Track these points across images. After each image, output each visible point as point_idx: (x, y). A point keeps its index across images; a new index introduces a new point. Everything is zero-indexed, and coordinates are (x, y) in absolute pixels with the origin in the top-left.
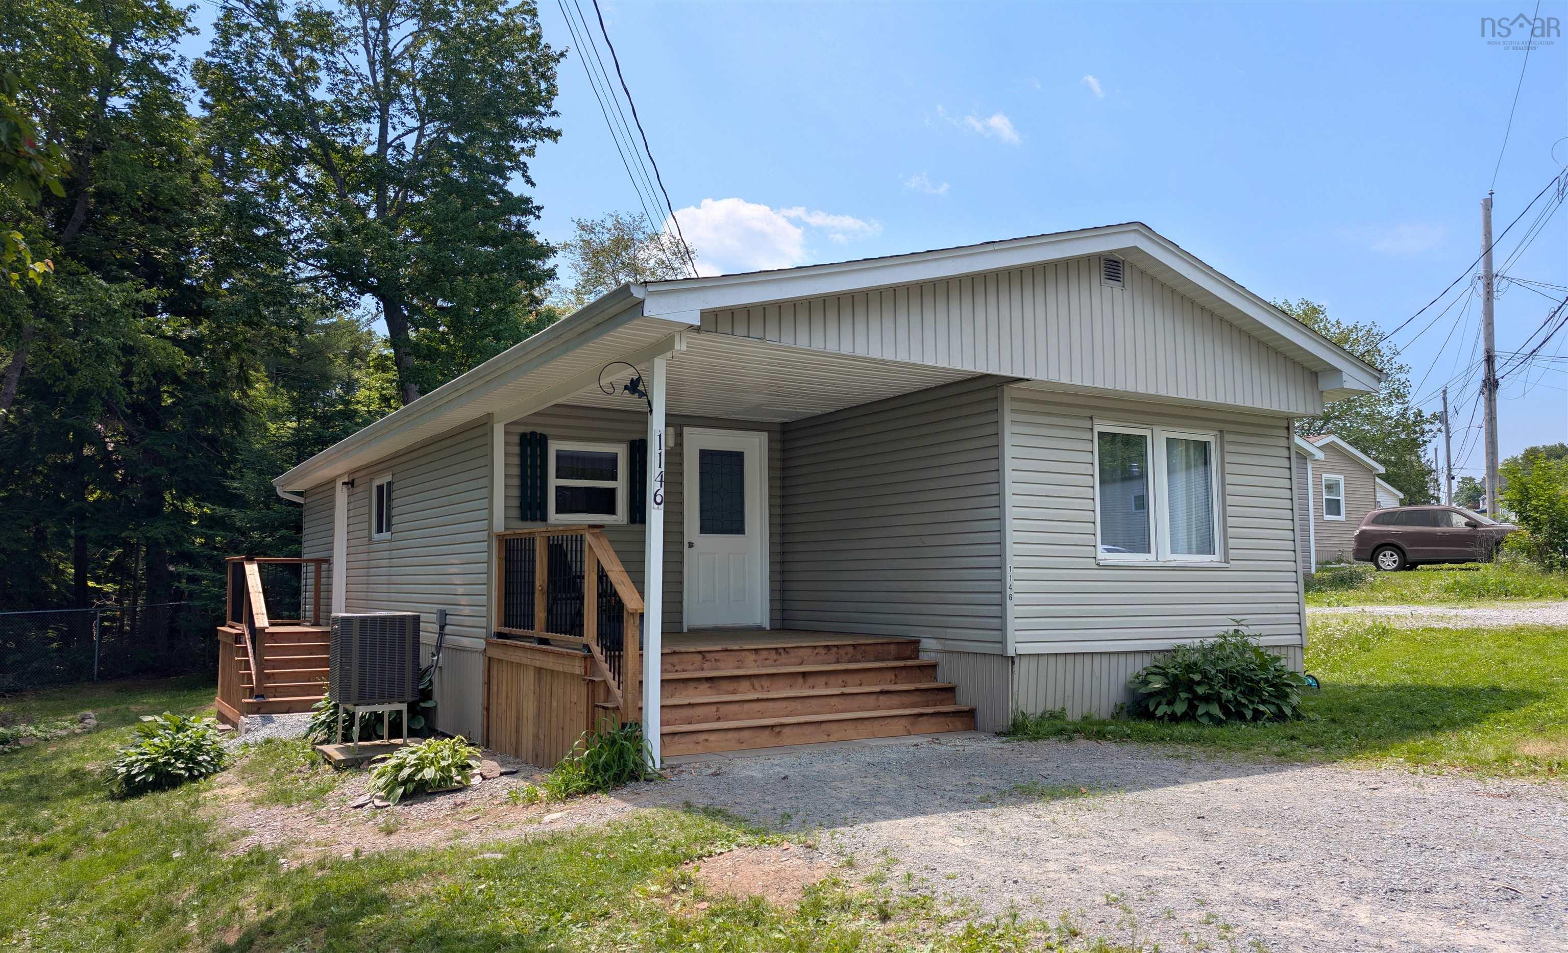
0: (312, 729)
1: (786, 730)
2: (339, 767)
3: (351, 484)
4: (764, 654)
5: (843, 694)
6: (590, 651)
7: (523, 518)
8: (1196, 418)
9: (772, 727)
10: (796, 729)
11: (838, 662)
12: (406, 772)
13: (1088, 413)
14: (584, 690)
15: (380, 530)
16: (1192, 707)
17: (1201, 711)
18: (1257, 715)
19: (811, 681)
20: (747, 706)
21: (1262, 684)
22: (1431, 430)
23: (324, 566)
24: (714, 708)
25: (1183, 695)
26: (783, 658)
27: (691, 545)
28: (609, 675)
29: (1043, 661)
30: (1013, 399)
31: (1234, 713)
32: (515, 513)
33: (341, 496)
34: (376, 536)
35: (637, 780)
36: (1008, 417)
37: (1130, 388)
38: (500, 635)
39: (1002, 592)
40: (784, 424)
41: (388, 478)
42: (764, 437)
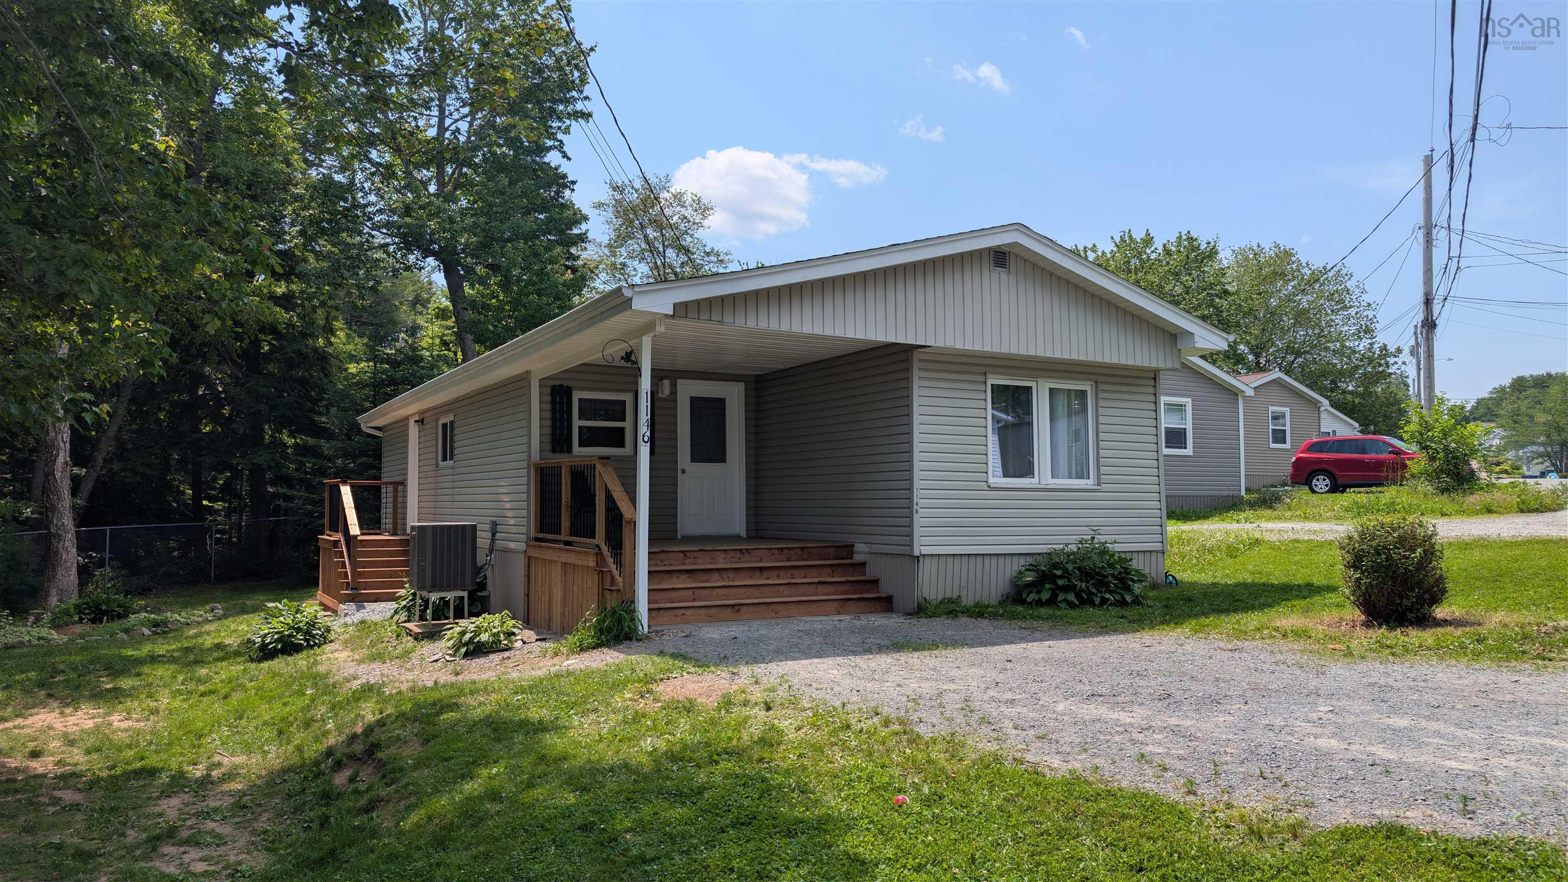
0: (396, 612)
1: (744, 609)
2: (417, 638)
3: (421, 422)
4: (732, 554)
5: (789, 584)
6: (600, 549)
7: (554, 451)
8: (1069, 372)
9: (733, 606)
10: (752, 608)
11: (789, 560)
12: (468, 636)
13: (984, 369)
14: (596, 577)
15: (445, 459)
16: (1054, 595)
17: (1060, 598)
18: (1104, 601)
19: (766, 574)
20: (716, 591)
21: (1110, 578)
23: (400, 488)
24: (691, 592)
25: (1047, 586)
26: (746, 557)
27: (683, 471)
28: (613, 567)
29: (942, 560)
30: (920, 360)
31: (1085, 600)
32: (548, 447)
33: (413, 430)
34: (442, 464)
35: (631, 640)
36: (916, 374)
37: (1014, 350)
38: (537, 539)
39: (910, 508)
40: (758, 375)
41: (452, 418)
42: (741, 386)
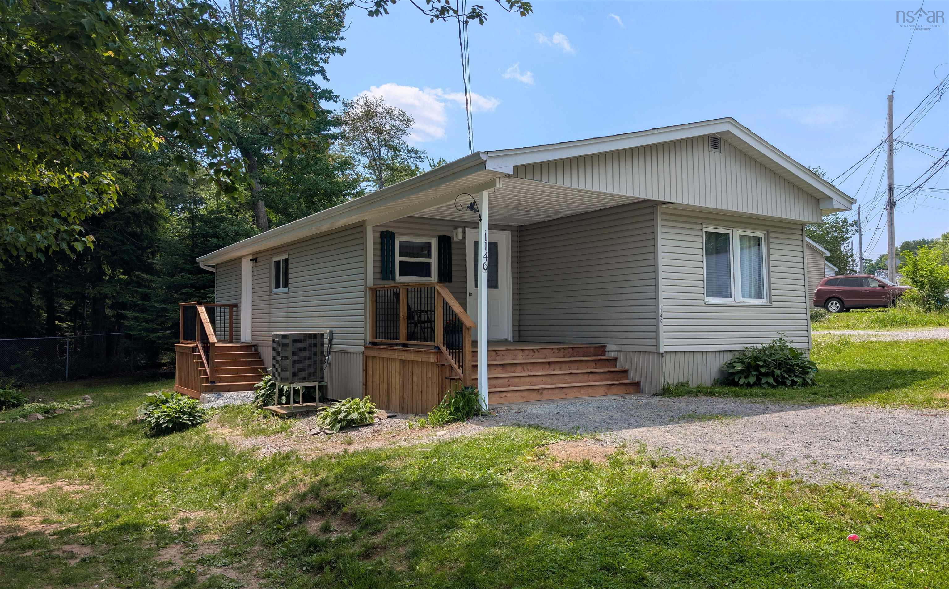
0: (257, 398)
1: (545, 392)
2: (282, 417)
3: (255, 260)
4: (527, 352)
5: (571, 373)
6: (439, 349)
7: (383, 279)
8: (756, 224)
9: (538, 390)
10: (550, 392)
11: (564, 357)
12: (342, 415)
13: (700, 221)
14: (436, 370)
15: (277, 286)
16: (759, 379)
17: (764, 381)
18: (794, 383)
19: (552, 366)
20: (523, 379)
21: (795, 367)
22: (852, 230)
23: (235, 309)
24: (506, 380)
25: (754, 373)
26: (537, 354)
27: (470, 294)
28: (453, 362)
29: (678, 356)
30: (662, 213)
31: (781, 382)
32: (379, 276)
33: (247, 267)
34: (275, 291)
35: (477, 415)
36: (659, 223)
37: (724, 208)
38: (373, 343)
39: (656, 318)
40: (519, 226)
41: (286, 257)
42: (509, 234)
